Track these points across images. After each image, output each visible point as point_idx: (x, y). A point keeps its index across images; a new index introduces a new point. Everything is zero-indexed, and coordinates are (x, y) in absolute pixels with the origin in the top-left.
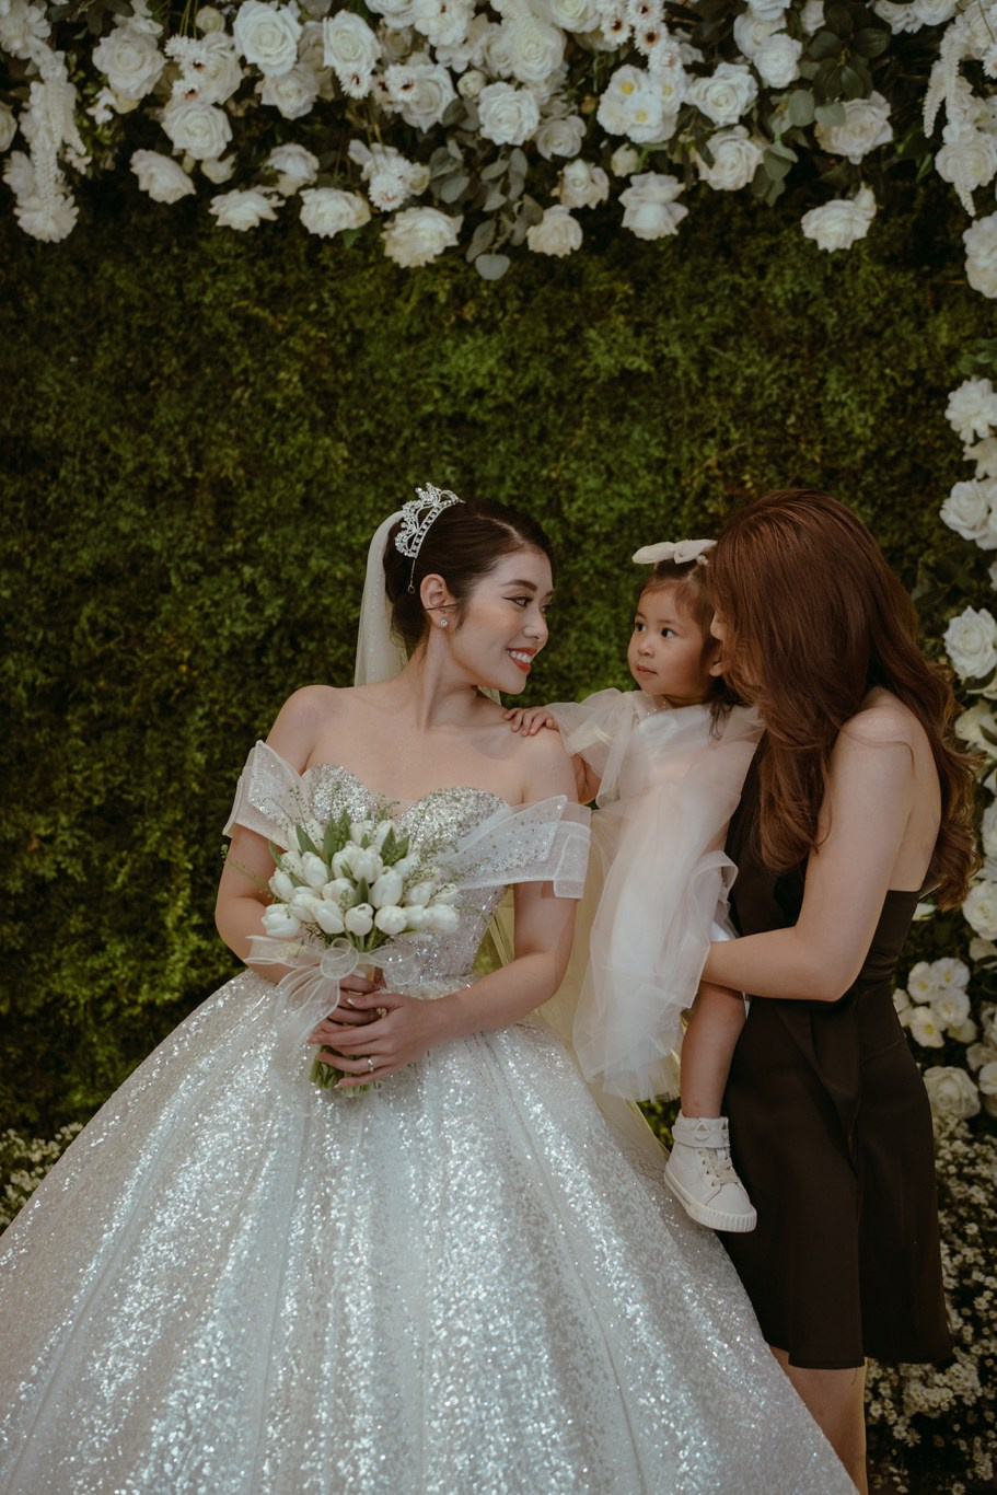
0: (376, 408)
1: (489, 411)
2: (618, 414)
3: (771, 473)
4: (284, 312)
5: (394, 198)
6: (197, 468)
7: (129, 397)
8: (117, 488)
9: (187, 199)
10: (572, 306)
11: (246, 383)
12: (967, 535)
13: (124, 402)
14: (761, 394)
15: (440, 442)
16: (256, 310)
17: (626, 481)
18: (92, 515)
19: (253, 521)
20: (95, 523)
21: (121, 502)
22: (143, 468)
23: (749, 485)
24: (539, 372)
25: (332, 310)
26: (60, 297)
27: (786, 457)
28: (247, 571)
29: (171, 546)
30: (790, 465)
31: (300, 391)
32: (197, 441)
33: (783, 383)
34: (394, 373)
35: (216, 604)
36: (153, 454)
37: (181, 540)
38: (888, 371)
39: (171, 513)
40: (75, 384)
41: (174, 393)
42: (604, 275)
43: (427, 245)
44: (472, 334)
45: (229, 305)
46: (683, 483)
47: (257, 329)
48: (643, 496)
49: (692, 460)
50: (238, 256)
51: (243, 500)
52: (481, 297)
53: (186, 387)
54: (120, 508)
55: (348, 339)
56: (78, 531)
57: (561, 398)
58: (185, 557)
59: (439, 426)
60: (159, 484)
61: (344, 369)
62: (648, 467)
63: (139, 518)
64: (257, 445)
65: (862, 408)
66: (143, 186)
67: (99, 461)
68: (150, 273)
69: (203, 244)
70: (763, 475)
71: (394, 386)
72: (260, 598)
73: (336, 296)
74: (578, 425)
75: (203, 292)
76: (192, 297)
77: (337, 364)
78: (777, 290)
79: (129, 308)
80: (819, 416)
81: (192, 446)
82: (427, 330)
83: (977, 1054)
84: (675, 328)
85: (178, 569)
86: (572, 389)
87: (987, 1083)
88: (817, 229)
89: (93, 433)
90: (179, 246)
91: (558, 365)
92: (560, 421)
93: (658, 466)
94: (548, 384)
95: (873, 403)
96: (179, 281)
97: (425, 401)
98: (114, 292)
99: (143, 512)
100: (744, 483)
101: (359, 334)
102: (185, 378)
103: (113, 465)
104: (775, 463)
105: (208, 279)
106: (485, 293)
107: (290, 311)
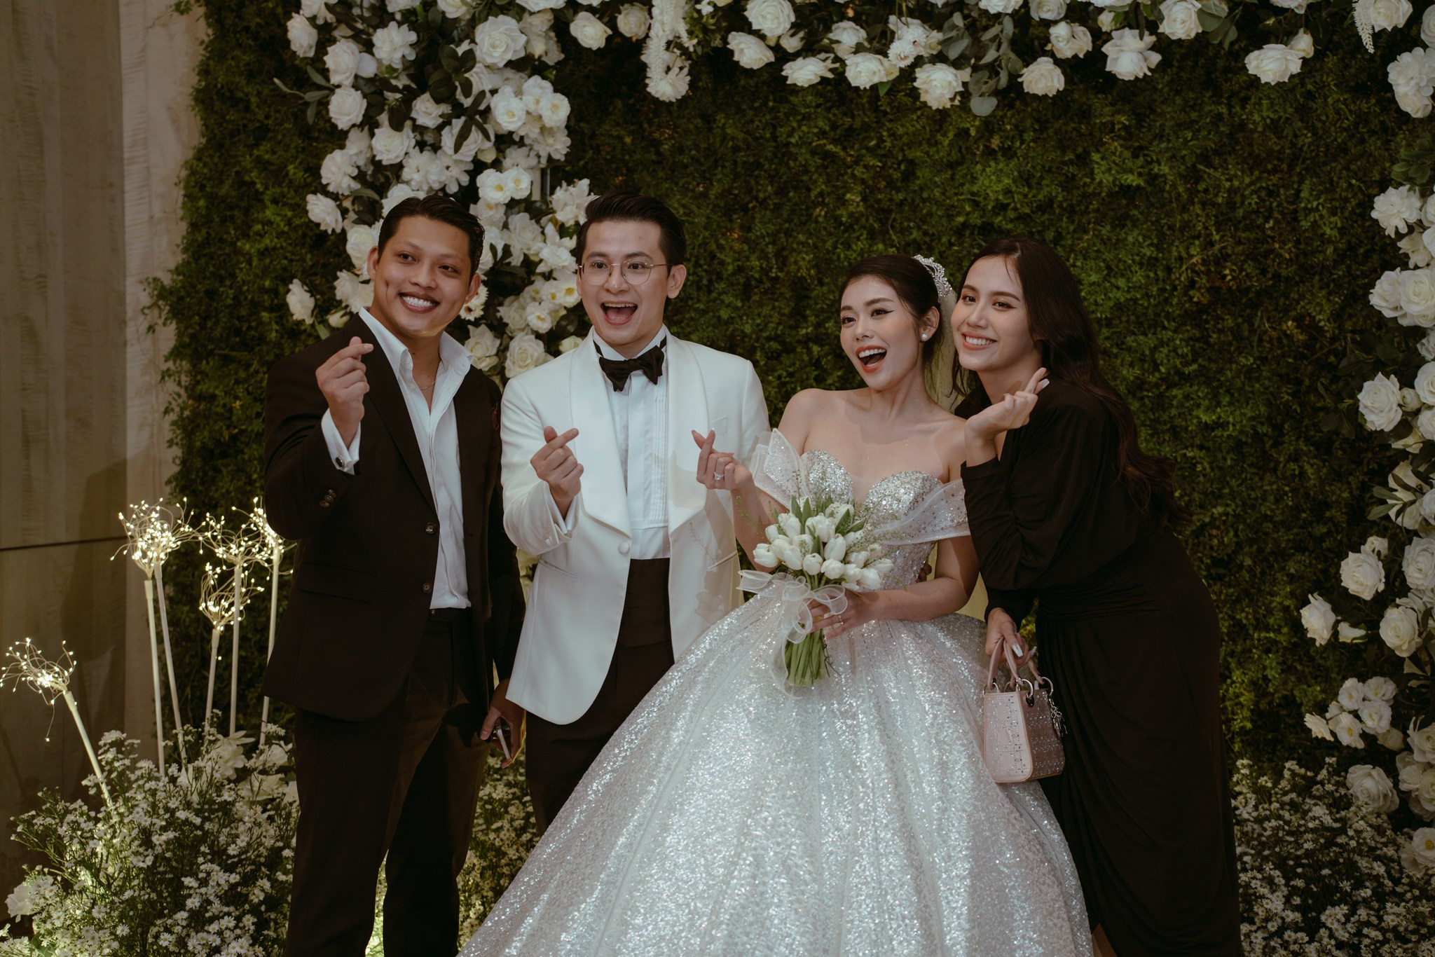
0: (924, 221)
1: (1012, 221)
2: (1121, 222)
3: (1250, 268)
4: (852, 148)
5: (906, 57)
6: (781, 270)
7: (735, 217)
8: (722, 286)
9: (769, 65)
10: (1081, 135)
11: (823, 204)
12: (1388, 314)
13: (731, 221)
14: (1243, 203)
15: (972, 246)
16: (830, 147)
17: (1122, 275)
18: (702, 306)
19: (822, 310)
20: (704, 312)
21: (724, 297)
22: (740, 270)
23: (1229, 278)
24: (1051, 188)
25: (888, 144)
26: (689, 143)
27: (1266, 255)
28: (816, 349)
29: (760, 329)
30: (1269, 262)
31: (861, 209)
32: (784, 248)
33: (1263, 194)
34: (937, 193)
35: (791, 375)
36: (748, 259)
37: (766, 326)
38: (1354, 181)
39: (761, 305)
40: (695, 208)
41: (768, 212)
42: (1107, 110)
43: (938, 92)
44: (996, 159)
45: (810, 143)
46: (1173, 277)
47: (833, 161)
48: (1137, 288)
49: (1180, 259)
50: (818, 106)
51: (815, 293)
52: (1005, 130)
53: (778, 207)
54: (723, 301)
55: (903, 167)
56: (692, 319)
57: (1071, 211)
58: (769, 339)
59: (972, 234)
60: (753, 283)
61: (898, 190)
62: (1141, 264)
63: (737, 308)
64: (828, 252)
65: (1333, 212)
66: (736, 58)
67: (709, 265)
68: (752, 121)
69: (792, 98)
70: (1242, 270)
71: (937, 202)
72: (826, 370)
73: (892, 135)
74: (1086, 232)
75: (790, 135)
76: (782, 139)
77: (891, 184)
78: (1256, 117)
79: (736, 149)
80: (1296, 220)
81: (778, 254)
82: (963, 157)
83: (1403, 759)
84: (1167, 150)
85: (763, 349)
86: (1080, 203)
87: (1404, 782)
88: (1257, 67)
89: (705, 244)
90: (775, 101)
91: (1068, 183)
92: (1072, 228)
93: (1151, 263)
94: (1060, 198)
95: (1343, 209)
96: (774, 126)
97: (958, 214)
98: (724, 138)
99: (739, 304)
100: (1225, 276)
101: (912, 163)
102: (777, 201)
103: (718, 268)
104: (1255, 260)
105: (795, 125)
106: (1008, 127)
107: (856, 146)
